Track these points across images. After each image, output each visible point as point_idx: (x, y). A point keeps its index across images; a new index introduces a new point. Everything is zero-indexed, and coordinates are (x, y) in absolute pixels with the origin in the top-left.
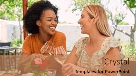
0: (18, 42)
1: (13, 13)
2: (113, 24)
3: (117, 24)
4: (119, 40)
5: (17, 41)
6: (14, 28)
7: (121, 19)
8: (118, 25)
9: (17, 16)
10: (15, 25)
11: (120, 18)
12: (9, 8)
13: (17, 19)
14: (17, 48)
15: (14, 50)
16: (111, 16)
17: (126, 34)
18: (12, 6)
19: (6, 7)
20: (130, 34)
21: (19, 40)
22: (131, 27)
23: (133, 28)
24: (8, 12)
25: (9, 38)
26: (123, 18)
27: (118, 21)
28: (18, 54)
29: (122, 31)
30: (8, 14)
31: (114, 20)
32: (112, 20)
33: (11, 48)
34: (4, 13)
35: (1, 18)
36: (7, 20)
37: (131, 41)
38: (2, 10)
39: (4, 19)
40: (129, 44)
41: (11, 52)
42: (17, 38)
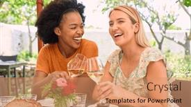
0: (27, 55)
1: (19, 14)
2: (161, 29)
3: (166, 29)
4: (169, 51)
5: (25, 54)
6: (21, 36)
7: (172, 22)
8: (167, 31)
9: (25, 19)
10: (23, 31)
11: (169, 20)
12: (13, 7)
13: (24, 23)
14: (26, 64)
15: (22, 67)
16: (158, 17)
17: (179, 43)
18: (18, 5)
19: (10, 6)
20: (184, 42)
21: (28, 53)
22: (186, 34)
23: (188, 35)
24: (13, 12)
25: (13, 50)
26: (174, 21)
27: (167, 25)
28: (28, 72)
29: (173, 39)
30: (13, 15)
31: (162, 24)
32: (159, 24)
33: (18, 63)
34: (7, 14)
35: (2, 22)
36: (10, 23)
37: (186, 53)
38: (4, 10)
39: (6, 22)
40: (183, 57)
41: (17, 69)
42: (25, 50)
